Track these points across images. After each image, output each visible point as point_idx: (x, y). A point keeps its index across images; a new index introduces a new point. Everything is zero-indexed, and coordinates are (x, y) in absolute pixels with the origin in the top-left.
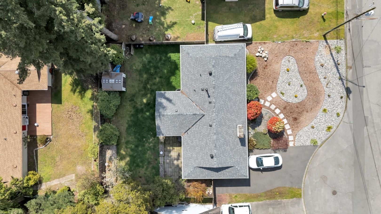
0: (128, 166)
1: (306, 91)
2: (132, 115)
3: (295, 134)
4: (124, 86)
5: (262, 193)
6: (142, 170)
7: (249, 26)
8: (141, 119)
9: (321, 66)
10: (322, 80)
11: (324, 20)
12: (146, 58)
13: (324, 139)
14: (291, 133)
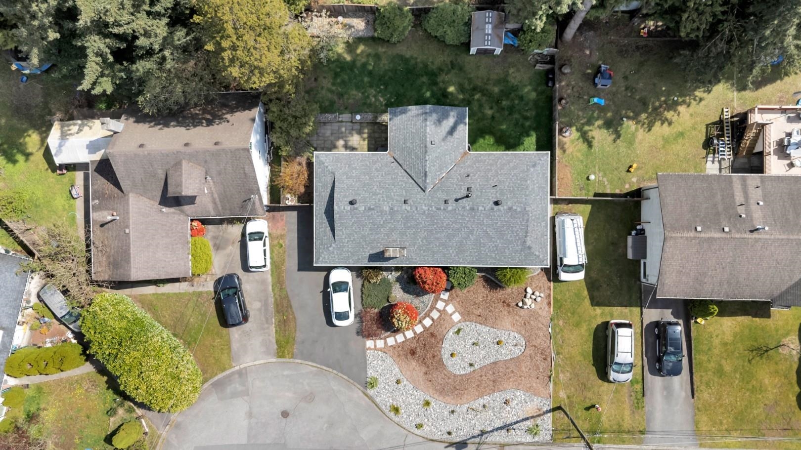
0: (336, 57)
1: (462, 372)
2: (426, 66)
3: (388, 352)
4: (479, 52)
5: (287, 291)
6: (329, 82)
7: (581, 276)
8: (419, 82)
9: (506, 400)
10: (481, 401)
11: (588, 409)
12: (528, 93)
13: (377, 400)
14: (389, 345)
